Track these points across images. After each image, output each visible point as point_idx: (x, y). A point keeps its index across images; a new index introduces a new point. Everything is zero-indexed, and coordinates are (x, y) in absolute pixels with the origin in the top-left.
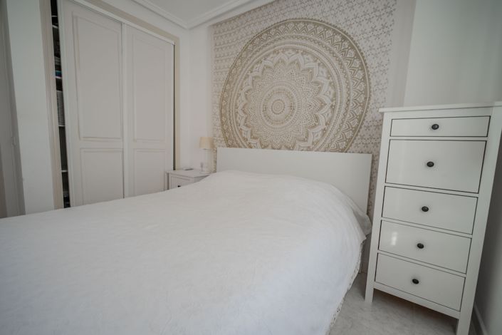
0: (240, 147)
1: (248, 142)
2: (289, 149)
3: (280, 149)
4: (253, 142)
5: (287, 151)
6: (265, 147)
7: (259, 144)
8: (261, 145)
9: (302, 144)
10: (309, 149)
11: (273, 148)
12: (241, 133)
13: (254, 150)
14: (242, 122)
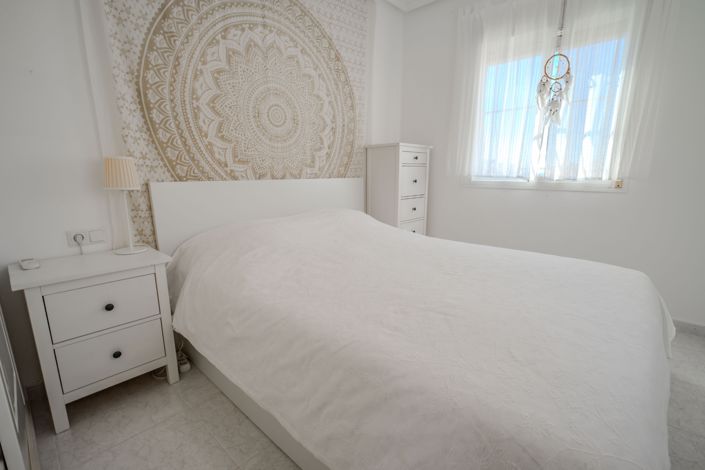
0: (209, 179)
1: (228, 169)
2: (296, 178)
3: (283, 177)
4: (239, 168)
5: (294, 181)
6: (261, 177)
7: (250, 172)
8: (255, 173)
9: (309, 170)
10: (316, 176)
11: (273, 177)
12: (212, 153)
13: (241, 183)
14: (212, 131)
